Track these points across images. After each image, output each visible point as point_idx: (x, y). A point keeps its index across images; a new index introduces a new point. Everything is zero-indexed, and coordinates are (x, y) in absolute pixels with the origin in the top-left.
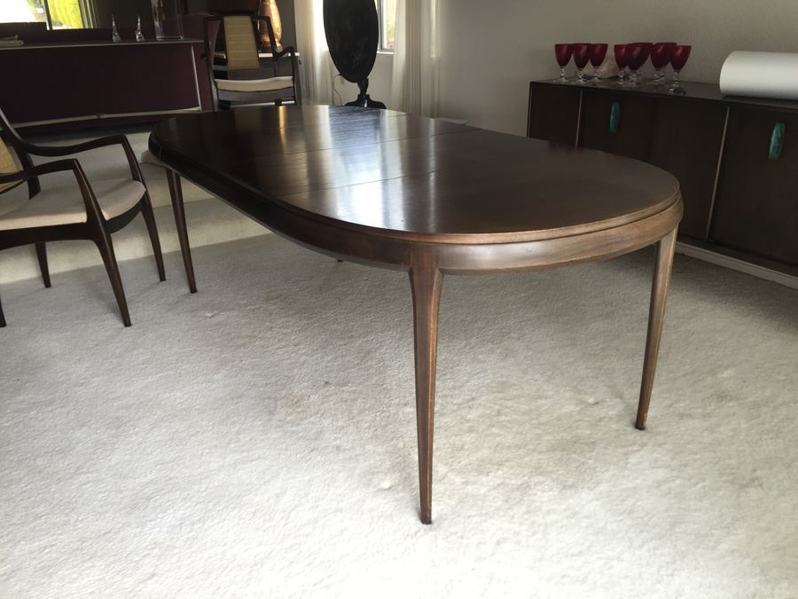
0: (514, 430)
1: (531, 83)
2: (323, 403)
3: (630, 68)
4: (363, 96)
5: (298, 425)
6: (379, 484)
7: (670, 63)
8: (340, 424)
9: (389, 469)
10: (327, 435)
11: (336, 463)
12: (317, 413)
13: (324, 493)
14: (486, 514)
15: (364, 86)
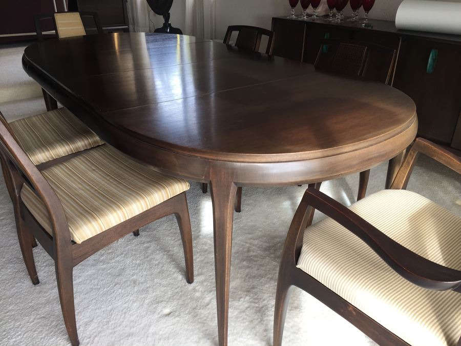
0: (258, 262)
1: (273, 18)
2: (127, 245)
3: (337, 10)
4: (167, 25)
5: (108, 263)
6: (161, 311)
7: (362, 6)
8: (138, 262)
9: (170, 297)
10: (128, 272)
11: (132, 295)
12: (122, 254)
13: (121, 320)
14: (237, 333)
15: (167, 17)
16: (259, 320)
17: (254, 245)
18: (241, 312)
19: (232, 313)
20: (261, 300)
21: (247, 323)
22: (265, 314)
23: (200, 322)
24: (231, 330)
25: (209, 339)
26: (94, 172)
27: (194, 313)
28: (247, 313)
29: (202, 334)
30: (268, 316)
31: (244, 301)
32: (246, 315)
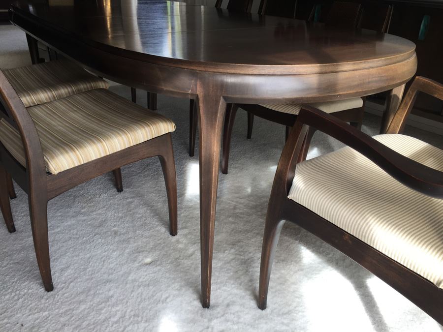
0: (245, 219)
2: (110, 200)
6: (143, 260)
8: (120, 215)
9: (152, 248)
10: (109, 223)
11: (112, 244)
12: (104, 207)
13: (100, 267)
14: (221, 283)
16: (245, 271)
17: (240, 203)
18: (225, 264)
19: (216, 264)
20: (247, 253)
21: (231, 274)
22: (251, 266)
23: (182, 272)
24: (214, 280)
25: (191, 287)
26: (75, 112)
27: (176, 263)
28: (232, 265)
29: (184, 282)
30: (253, 268)
31: (229, 254)
32: (231, 266)
